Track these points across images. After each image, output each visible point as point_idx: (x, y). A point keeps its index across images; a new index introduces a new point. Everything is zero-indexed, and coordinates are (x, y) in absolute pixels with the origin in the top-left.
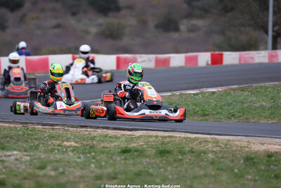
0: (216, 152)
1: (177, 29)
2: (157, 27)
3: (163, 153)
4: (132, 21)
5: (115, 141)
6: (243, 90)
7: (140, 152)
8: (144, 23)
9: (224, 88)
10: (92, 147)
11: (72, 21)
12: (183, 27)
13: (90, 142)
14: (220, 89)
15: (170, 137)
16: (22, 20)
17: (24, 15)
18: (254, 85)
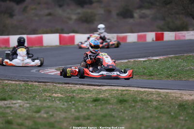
0: (158, 101)
1: (132, 17)
2: (118, 15)
3: (122, 101)
4: (101, 11)
5: (89, 94)
6: (177, 58)
7: (106, 101)
8: (109, 12)
9: (165, 57)
10: (73, 97)
11: (59, 11)
12: (136, 15)
13: (71, 94)
14: (161, 57)
15: (127, 90)
16: (25, 10)
17: (26, 7)
18: (185, 55)
